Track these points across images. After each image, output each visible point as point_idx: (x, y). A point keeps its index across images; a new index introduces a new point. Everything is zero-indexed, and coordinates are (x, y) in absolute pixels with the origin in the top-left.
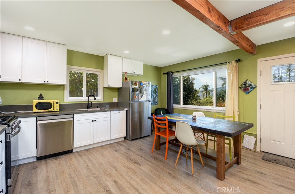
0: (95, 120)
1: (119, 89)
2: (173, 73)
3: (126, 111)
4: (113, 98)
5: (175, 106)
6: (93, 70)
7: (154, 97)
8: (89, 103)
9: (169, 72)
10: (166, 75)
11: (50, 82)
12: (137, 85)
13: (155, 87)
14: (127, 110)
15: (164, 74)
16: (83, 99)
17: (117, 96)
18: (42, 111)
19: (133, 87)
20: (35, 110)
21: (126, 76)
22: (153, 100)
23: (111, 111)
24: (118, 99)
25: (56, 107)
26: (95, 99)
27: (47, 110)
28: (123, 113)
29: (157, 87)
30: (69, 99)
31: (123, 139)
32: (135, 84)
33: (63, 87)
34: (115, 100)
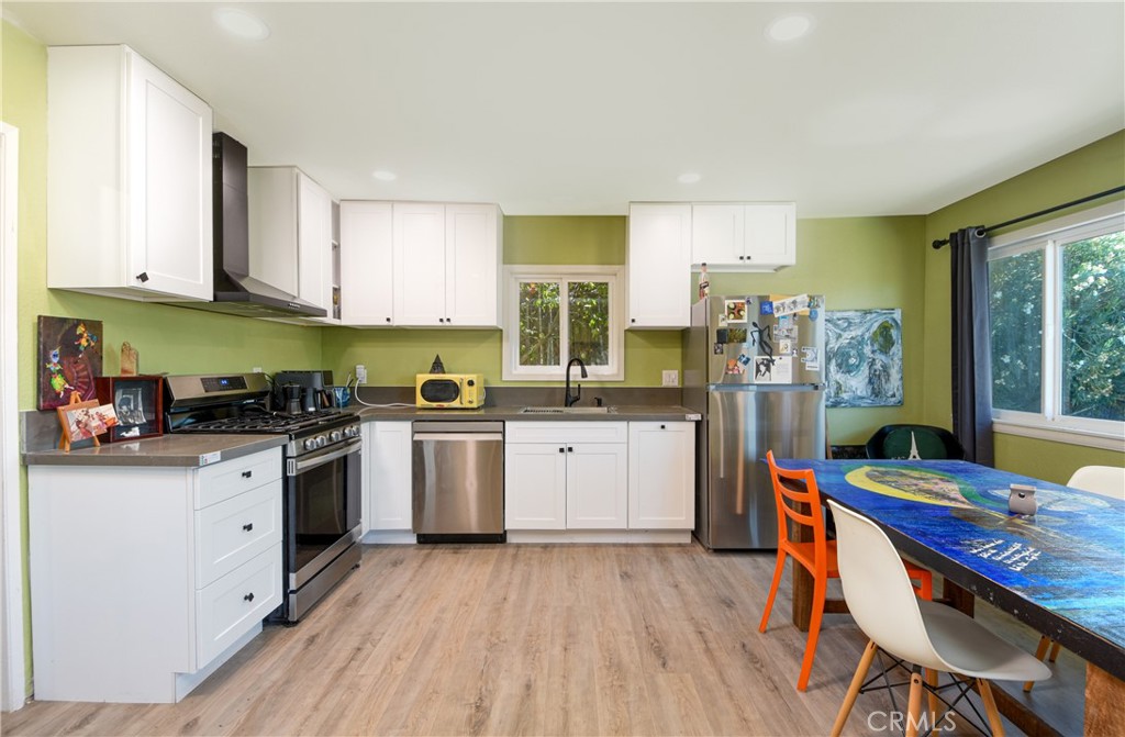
0: (570, 449)
1: (682, 336)
2: (986, 233)
3: (693, 425)
4: (664, 372)
5: (1008, 420)
6: (590, 274)
7: (878, 366)
8: (571, 386)
9: (963, 232)
10: (945, 253)
12: (744, 313)
13: (881, 320)
14: (698, 424)
15: (937, 245)
16: (552, 374)
17: (678, 363)
18: (434, 405)
19: (723, 324)
20: (421, 401)
21: (702, 280)
22: (870, 382)
23: (629, 419)
24: (683, 377)
25: (471, 397)
26: (584, 375)
27: (445, 405)
28: (681, 434)
29: (897, 315)
30: (517, 372)
31: (687, 539)
32: (731, 311)
33: (498, 334)
34: (670, 378)
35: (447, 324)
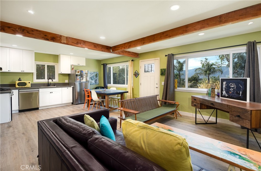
0: (52, 92)
1: (69, 75)
2: (107, 64)
3: (72, 88)
6: (51, 64)
7: (96, 79)
8: (49, 83)
9: (104, 64)
10: (103, 65)
11: (25, 72)
12: (79, 72)
13: (96, 73)
14: (73, 87)
15: (102, 64)
16: (45, 81)
17: (68, 79)
18: (21, 87)
19: (76, 74)
20: (17, 86)
21: (73, 67)
22: (95, 81)
23: (62, 87)
24: (69, 81)
25: (29, 85)
26: (52, 81)
27: (23, 87)
28: (70, 89)
29: (98, 73)
30: (36, 81)
31: (71, 104)
32: (78, 72)
33: (32, 74)
34: (67, 81)
35: (23, 72)
